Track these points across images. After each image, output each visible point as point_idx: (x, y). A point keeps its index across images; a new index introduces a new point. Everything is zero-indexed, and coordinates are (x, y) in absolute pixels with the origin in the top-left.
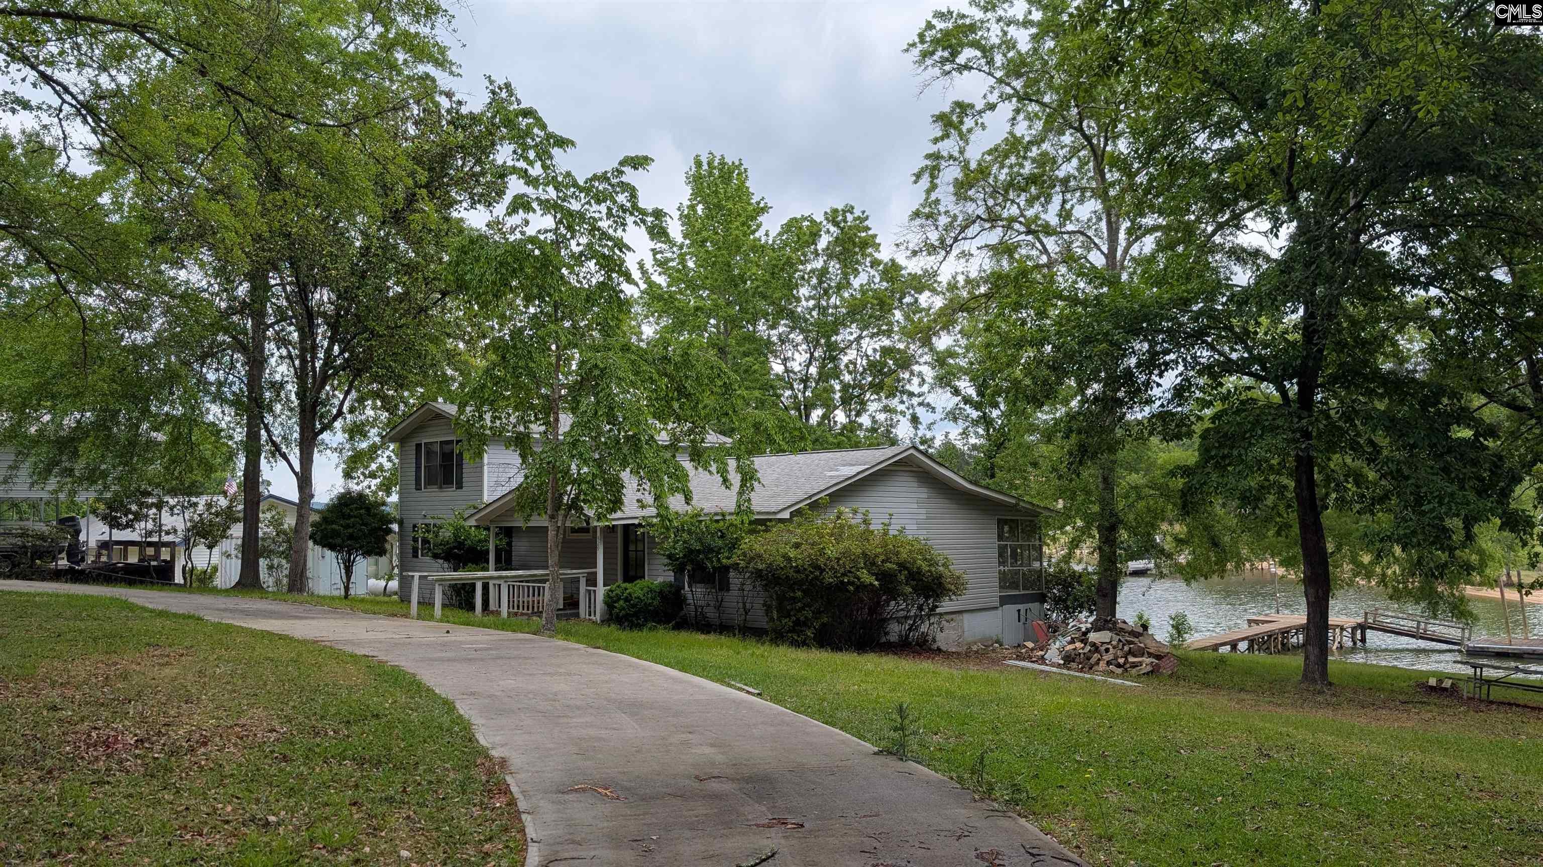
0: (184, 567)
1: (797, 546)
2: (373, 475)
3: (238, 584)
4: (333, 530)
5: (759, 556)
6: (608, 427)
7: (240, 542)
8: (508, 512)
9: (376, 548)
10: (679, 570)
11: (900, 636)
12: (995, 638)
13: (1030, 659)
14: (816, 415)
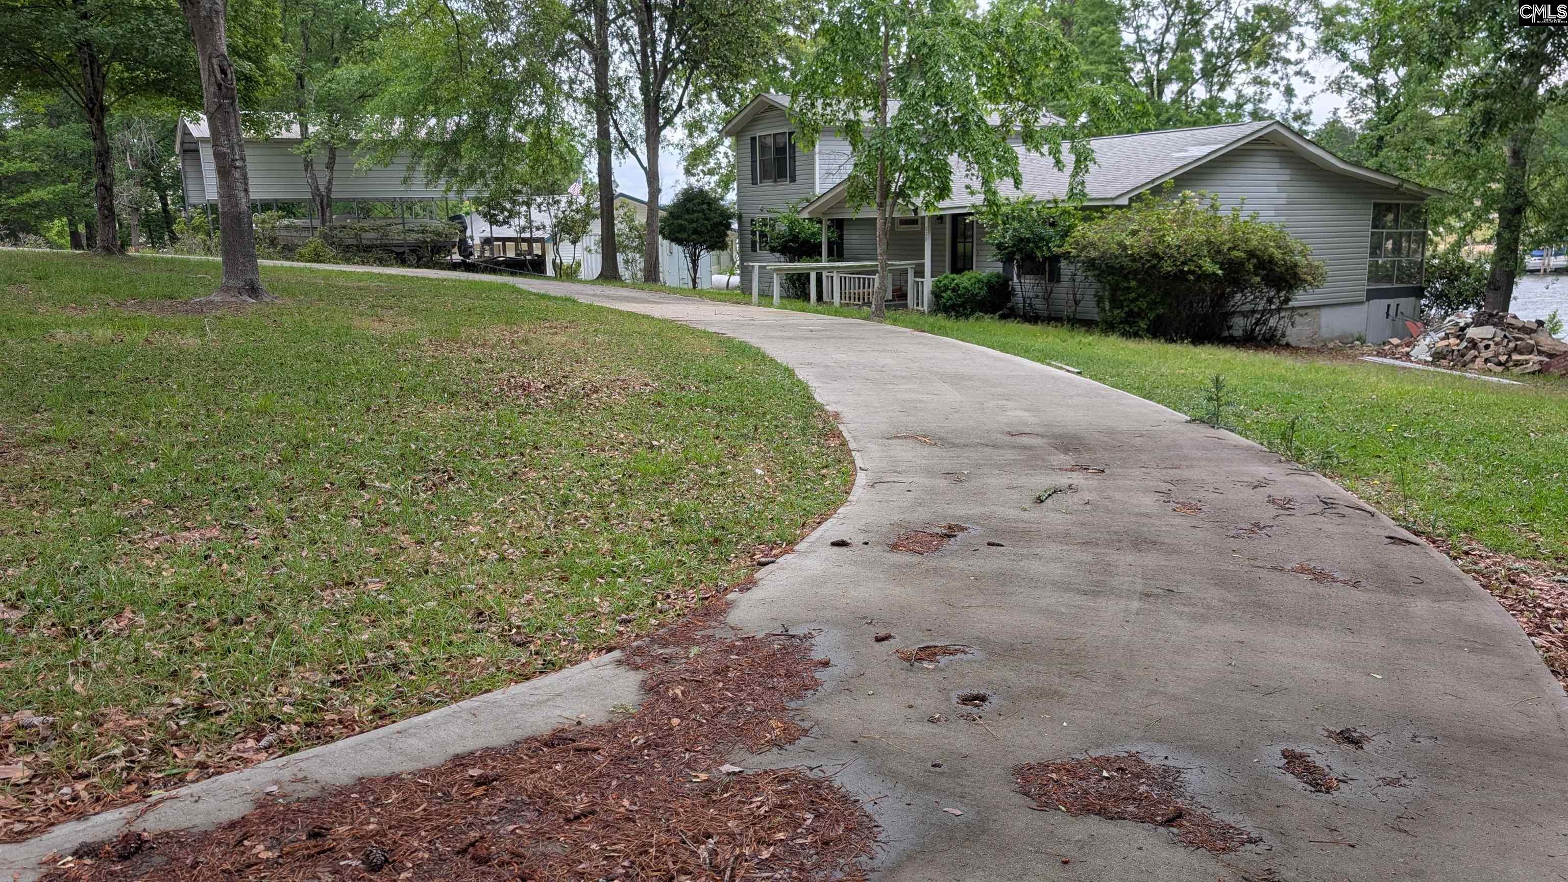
0: (554, 262)
1: (1134, 233)
2: (711, 172)
3: (601, 275)
4: (681, 225)
5: (1092, 244)
6: (936, 109)
7: (598, 238)
8: (839, 204)
9: (718, 243)
10: (1008, 261)
11: (1245, 331)
12: (1356, 335)
13: (1393, 355)
14: (1171, 91)
